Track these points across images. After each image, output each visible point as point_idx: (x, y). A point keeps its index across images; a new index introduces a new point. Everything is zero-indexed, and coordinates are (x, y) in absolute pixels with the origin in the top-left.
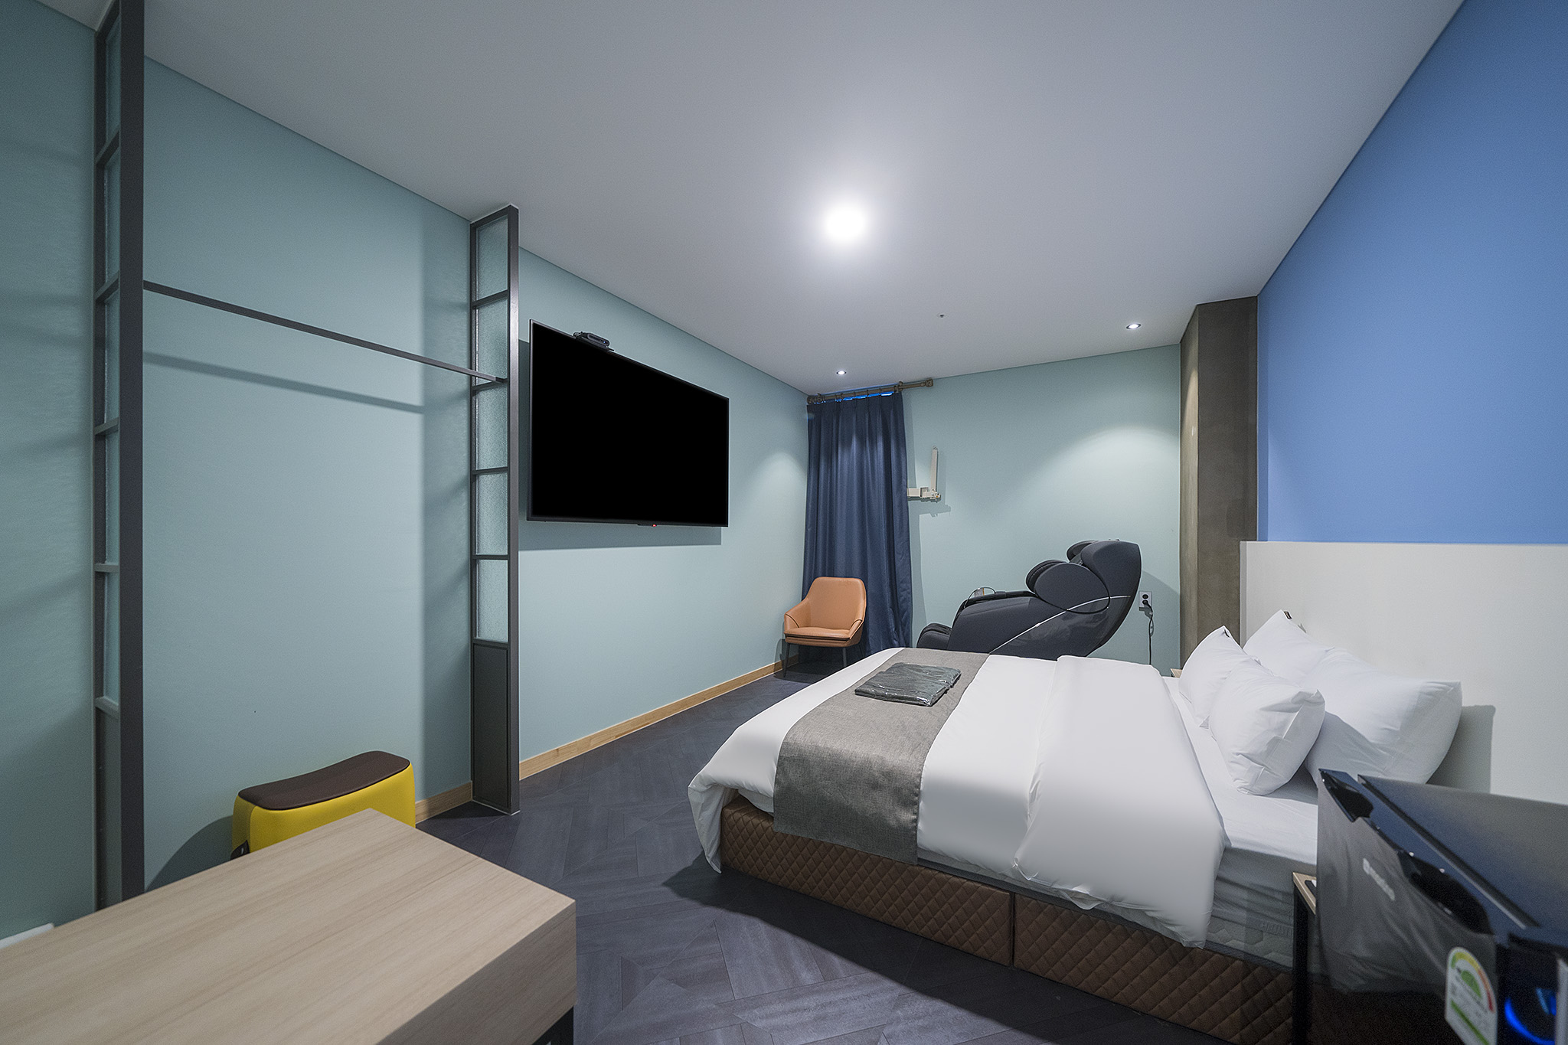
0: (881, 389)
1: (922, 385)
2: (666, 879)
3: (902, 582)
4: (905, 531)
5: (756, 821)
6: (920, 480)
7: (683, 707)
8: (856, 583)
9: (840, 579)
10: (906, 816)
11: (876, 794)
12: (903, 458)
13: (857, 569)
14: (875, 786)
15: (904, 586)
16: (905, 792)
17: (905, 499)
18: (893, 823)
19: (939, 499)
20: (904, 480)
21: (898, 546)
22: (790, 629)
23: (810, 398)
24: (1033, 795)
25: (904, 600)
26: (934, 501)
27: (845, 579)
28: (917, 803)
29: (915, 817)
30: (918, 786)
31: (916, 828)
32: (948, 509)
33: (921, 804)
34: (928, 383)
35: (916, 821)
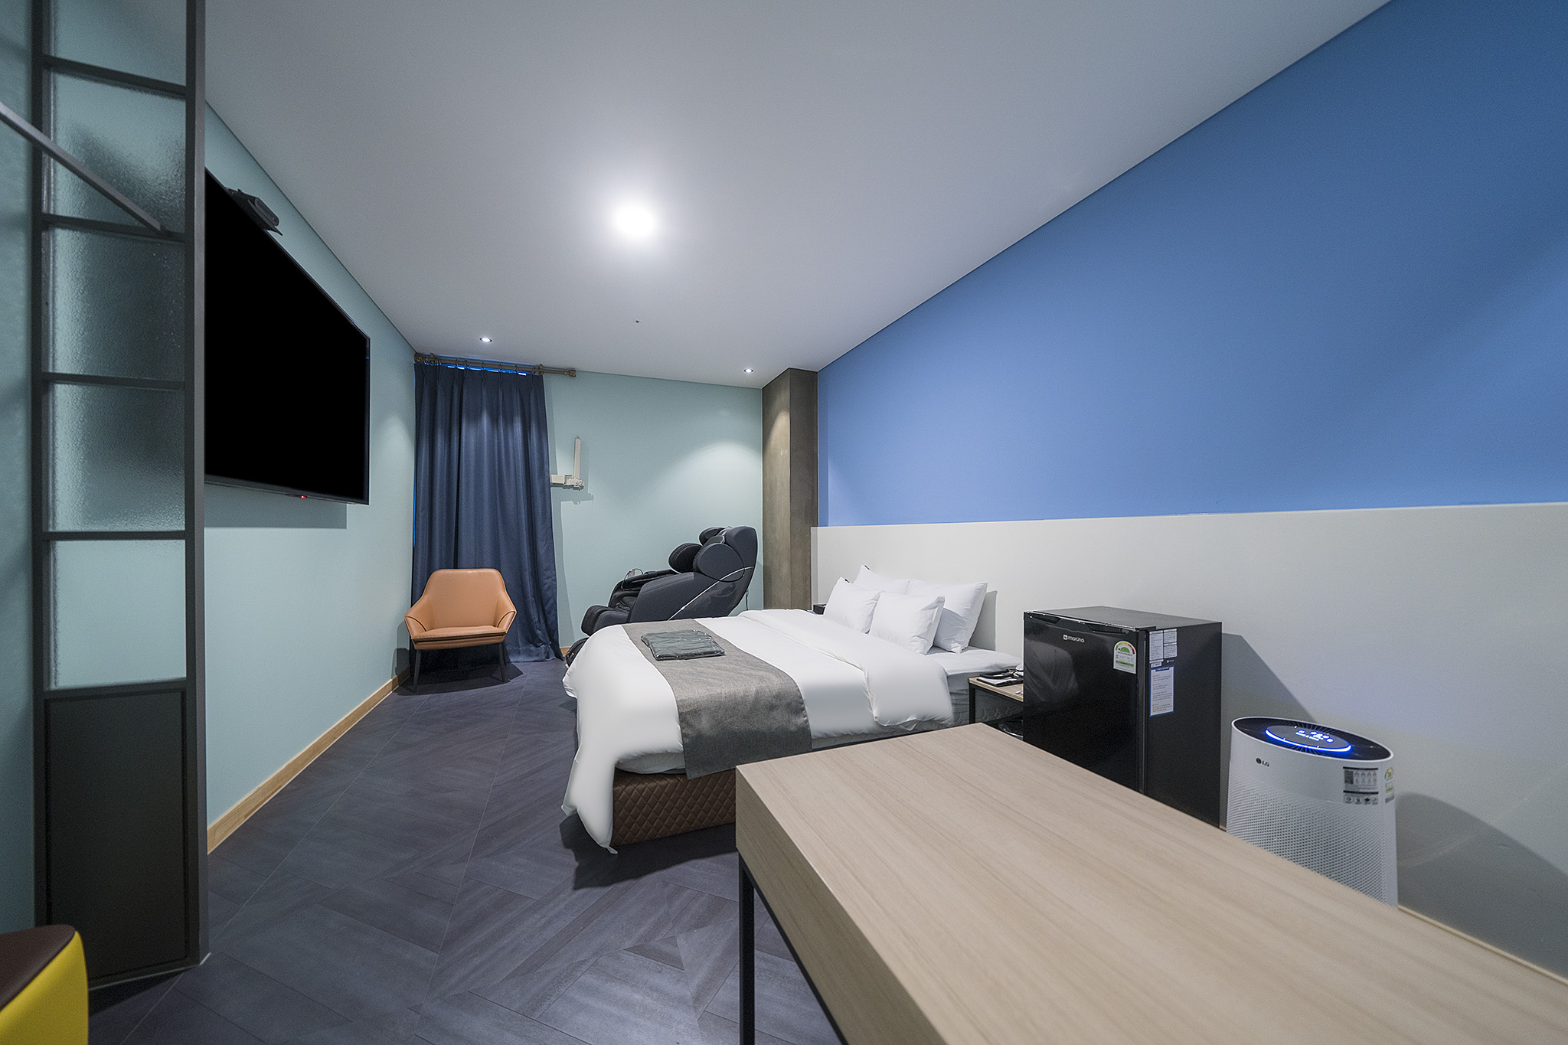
0: (517, 367)
1: (566, 373)
2: (571, 885)
3: (546, 570)
4: (548, 517)
5: (652, 784)
6: (562, 468)
7: (313, 754)
8: (490, 574)
9: (470, 572)
10: (800, 720)
11: (774, 713)
12: (544, 441)
13: (488, 557)
14: (772, 708)
15: (548, 573)
16: (794, 704)
17: (547, 485)
18: (793, 728)
19: (582, 487)
20: (546, 466)
21: (540, 533)
22: (416, 632)
23: (417, 355)
24: (868, 679)
25: (549, 588)
26: (575, 489)
27: (475, 571)
28: (804, 709)
29: (805, 718)
30: (801, 697)
31: (808, 726)
32: (591, 498)
33: (806, 707)
34: (571, 373)
35: (807, 721)
